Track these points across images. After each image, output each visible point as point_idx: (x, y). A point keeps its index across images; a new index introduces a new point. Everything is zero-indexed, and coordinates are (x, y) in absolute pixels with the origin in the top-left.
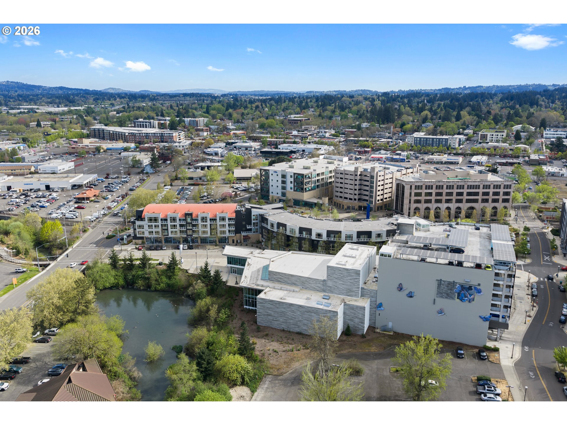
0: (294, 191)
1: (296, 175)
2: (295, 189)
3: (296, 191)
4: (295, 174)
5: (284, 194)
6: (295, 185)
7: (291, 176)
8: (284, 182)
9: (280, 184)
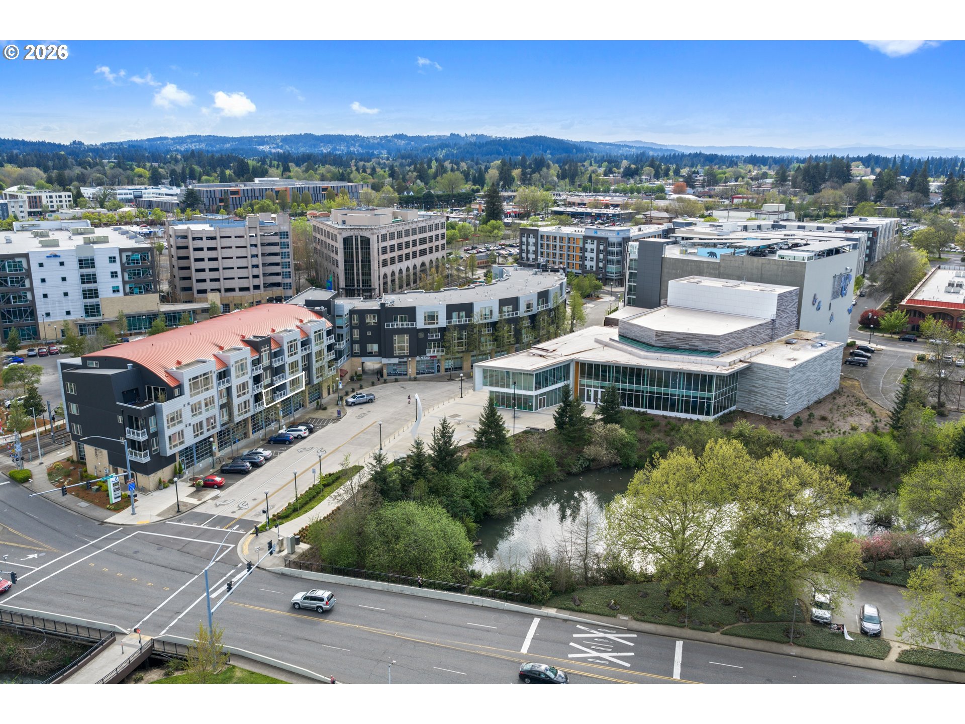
0: (125, 294)
1: (124, 255)
2: (128, 290)
3: (132, 293)
4: (121, 251)
5: (92, 310)
6: (127, 278)
7: (112, 260)
8: (89, 279)
9: (75, 286)
